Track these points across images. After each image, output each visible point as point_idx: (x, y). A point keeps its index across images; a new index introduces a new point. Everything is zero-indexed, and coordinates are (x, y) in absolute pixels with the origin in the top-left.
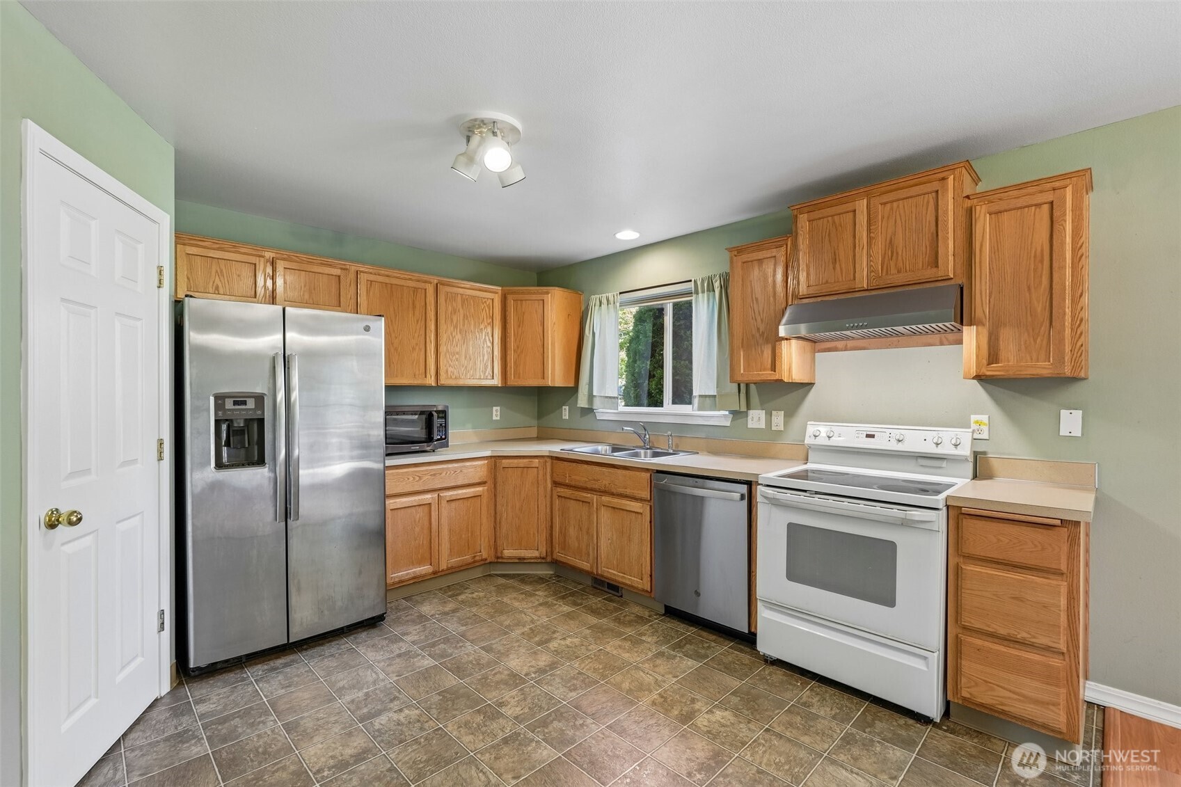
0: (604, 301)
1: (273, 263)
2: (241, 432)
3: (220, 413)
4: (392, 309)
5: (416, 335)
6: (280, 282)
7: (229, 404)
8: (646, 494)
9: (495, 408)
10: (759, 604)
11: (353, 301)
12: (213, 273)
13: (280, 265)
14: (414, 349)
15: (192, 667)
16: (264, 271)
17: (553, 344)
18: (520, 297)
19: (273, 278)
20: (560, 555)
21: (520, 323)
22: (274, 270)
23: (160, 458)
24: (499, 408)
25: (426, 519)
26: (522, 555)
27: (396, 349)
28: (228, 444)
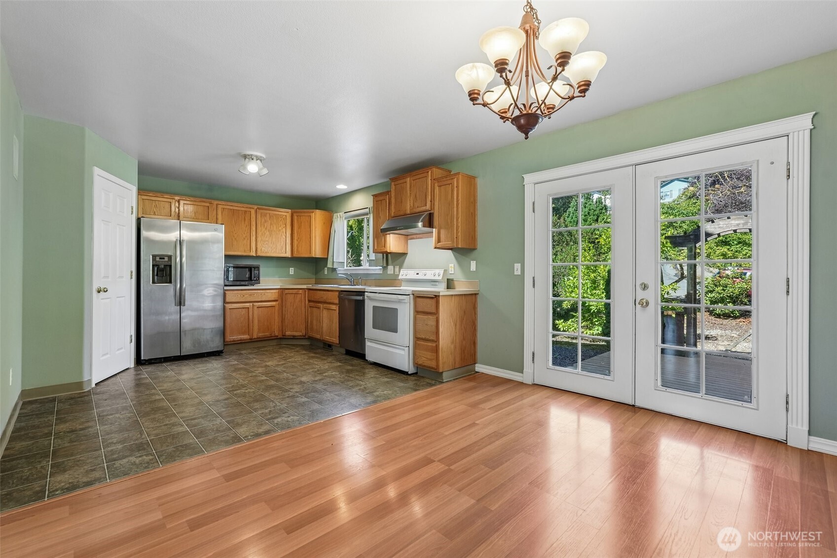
0: (339, 216)
1: (179, 202)
2: (162, 270)
3: (154, 262)
4: (233, 221)
5: (246, 232)
6: (181, 209)
7: (158, 259)
8: (337, 301)
9: (291, 268)
10: (366, 340)
11: (215, 217)
12: (153, 206)
13: (182, 202)
14: (244, 239)
15: (142, 358)
16: (175, 205)
17: (315, 237)
18: (300, 214)
19: (179, 208)
20: (310, 334)
21: (300, 227)
22: (179, 205)
23: (131, 278)
24: (293, 269)
25: (247, 314)
26: (294, 334)
27: (235, 239)
28: (157, 275)
